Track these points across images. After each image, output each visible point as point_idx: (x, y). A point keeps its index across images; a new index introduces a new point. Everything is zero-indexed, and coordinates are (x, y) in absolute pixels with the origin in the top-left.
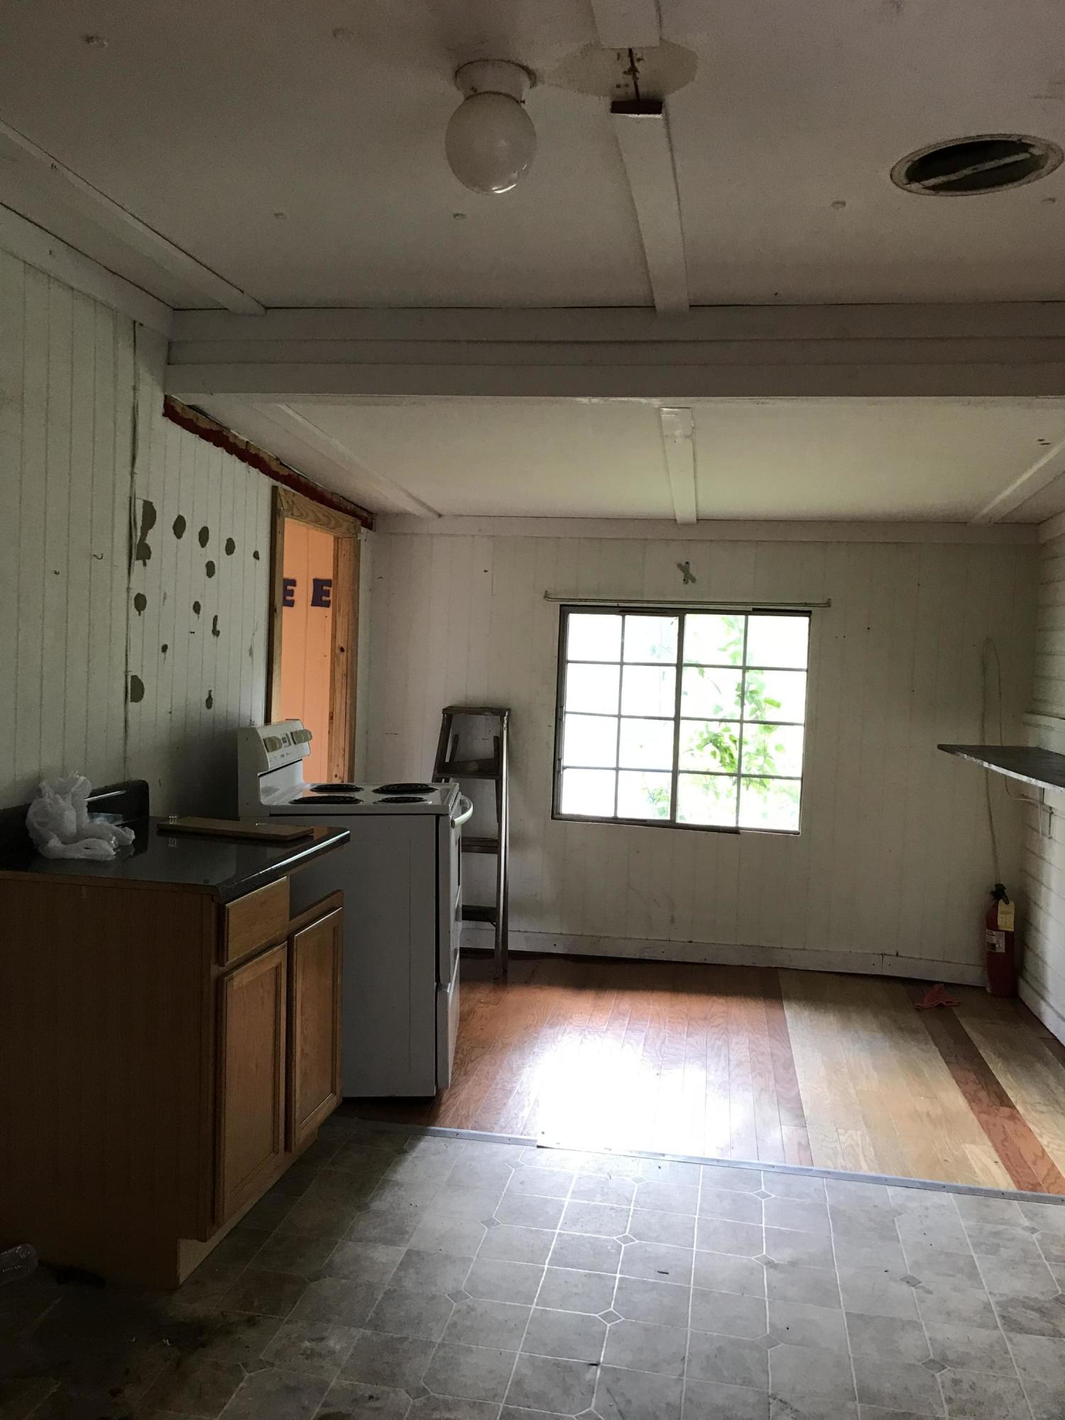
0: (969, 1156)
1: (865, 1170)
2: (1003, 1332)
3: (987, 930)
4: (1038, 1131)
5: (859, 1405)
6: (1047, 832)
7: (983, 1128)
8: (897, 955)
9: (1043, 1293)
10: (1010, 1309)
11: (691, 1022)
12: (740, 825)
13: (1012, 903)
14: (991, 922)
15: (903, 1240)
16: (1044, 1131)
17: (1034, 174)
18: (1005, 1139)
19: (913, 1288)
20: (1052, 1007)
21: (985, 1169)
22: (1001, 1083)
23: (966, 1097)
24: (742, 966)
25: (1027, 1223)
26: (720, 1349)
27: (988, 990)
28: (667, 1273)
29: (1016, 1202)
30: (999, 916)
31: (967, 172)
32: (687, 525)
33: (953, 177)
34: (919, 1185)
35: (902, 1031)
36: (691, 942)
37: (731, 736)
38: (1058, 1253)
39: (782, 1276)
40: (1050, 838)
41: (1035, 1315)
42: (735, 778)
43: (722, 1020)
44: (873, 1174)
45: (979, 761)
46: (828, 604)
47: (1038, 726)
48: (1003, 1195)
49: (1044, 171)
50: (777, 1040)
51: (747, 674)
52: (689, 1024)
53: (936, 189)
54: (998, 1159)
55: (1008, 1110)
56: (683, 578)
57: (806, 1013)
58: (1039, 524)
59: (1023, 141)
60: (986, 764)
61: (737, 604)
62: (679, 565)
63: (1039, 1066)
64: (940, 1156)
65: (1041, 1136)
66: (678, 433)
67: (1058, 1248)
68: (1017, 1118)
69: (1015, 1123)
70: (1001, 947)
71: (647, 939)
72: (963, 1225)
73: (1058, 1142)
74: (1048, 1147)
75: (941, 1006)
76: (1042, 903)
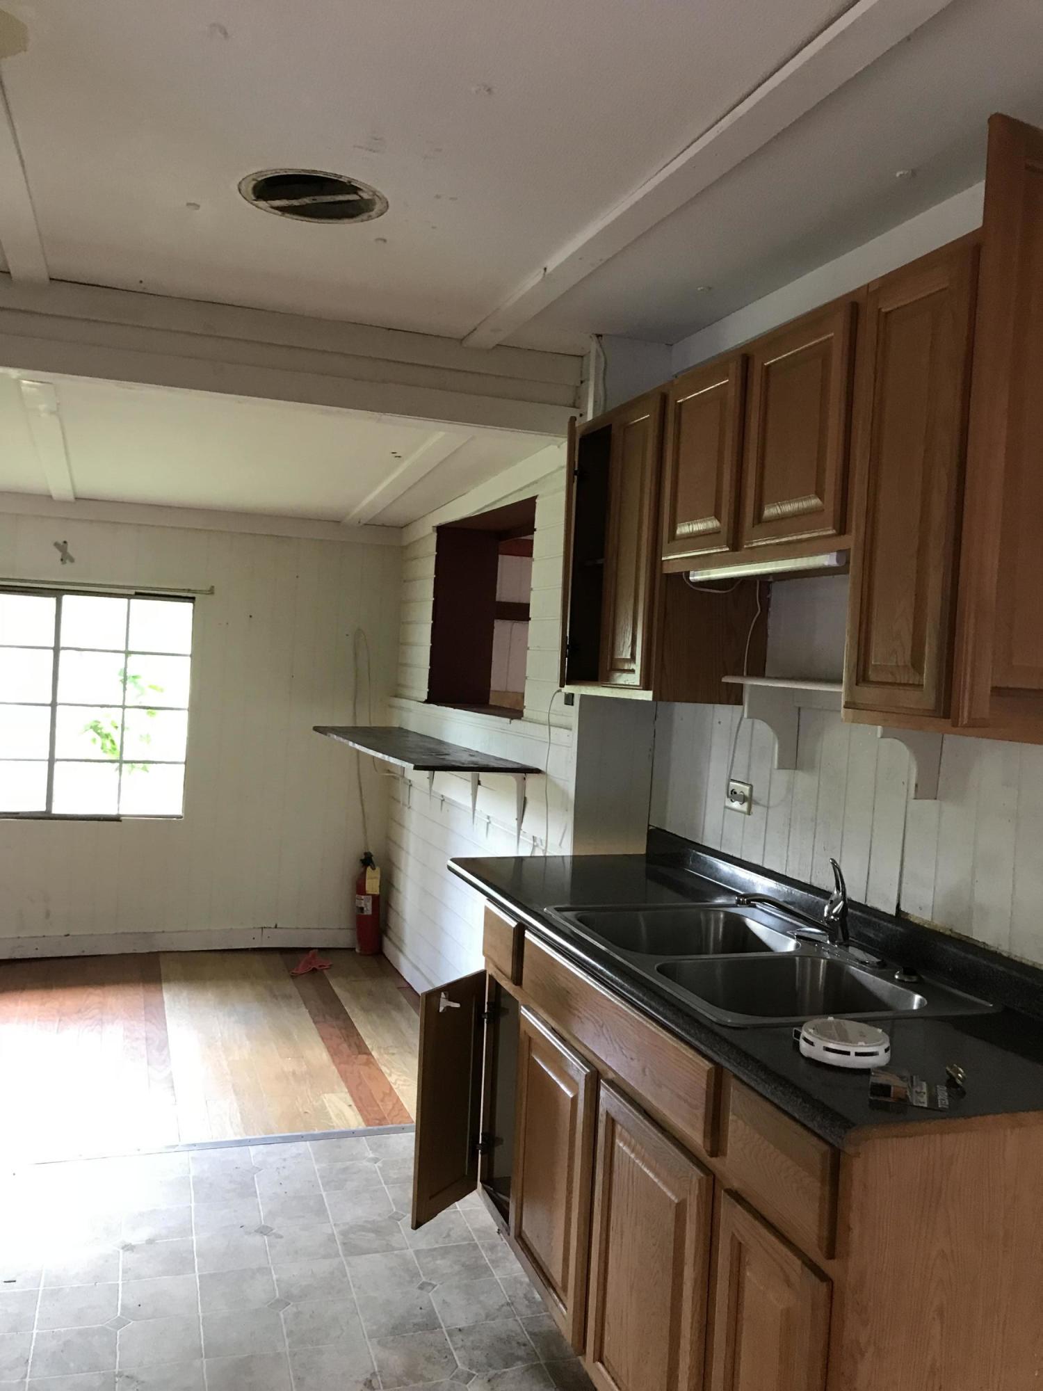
0: (327, 1105)
1: (231, 1137)
2: (343, 1259)
3: (357, 896)
4: (388, 1071)
5: (205, 1361)
6: (407, 803)
7: (342, 1077)
8: (276, 927)
9: (379, 1215)
10: (352, 1236)
11: (63, 1018)
12: (121, 813)
13: (378, 869)
14: (360, 888)
15: (260, 1194)
16: (393, 1070)
17: (365, 216)
18: (360, 1084)
19: (265, 1237)
20: (409, 960)
21: (340, 1115)
22: (361, 1034)
23: (329, 1051)
24: (122, 954)
25: (372, 1155)
26: (66, 1343)
27: (357, 950)
28: (15, 1281)
29: (364, 1138)
30: (367, 881)
31: (307, 200)
32: (64, 503)
33: (295, 203)
34: (279, 1140)
35: (277, 999)
36: (68, 935)
37: (113, 722)
38: (395, 1177)
39: (138, 1256)
40: (409, 808)
41: (372, 1235)
42: (117, 765)
43: (97, 1011)
44: (239, 1138)
45: (345, 741)
46: (211, 591)
47: (401, 708)
48: (353, 1134)
49: (373, 213)
50: (153, 1024)
51: (129, 659)
52: (60, 1020)
53: (283, 210)
54: (351, 1103)
55: (365, 1057)
56: (60, 558)
57: (185, 993)
58: (402, 528)
59: (352, 184)
60: (351, 744)
61: (118, 587)
62: (56, 544)
63: (394, 1013)
64: (301, 1110)
65: (390, 1075)
66: (42, 407)
67: (396, 1171)
68: (371, 1063)
69: (370, 1068)
70: (368, 910)
71: (19, 937)
72: (316, 1168)
73: (404, 1078)
74: (395, 1084)
75: (314, 969)
76: (403, 867)
